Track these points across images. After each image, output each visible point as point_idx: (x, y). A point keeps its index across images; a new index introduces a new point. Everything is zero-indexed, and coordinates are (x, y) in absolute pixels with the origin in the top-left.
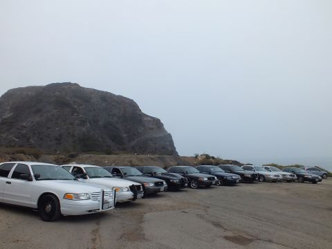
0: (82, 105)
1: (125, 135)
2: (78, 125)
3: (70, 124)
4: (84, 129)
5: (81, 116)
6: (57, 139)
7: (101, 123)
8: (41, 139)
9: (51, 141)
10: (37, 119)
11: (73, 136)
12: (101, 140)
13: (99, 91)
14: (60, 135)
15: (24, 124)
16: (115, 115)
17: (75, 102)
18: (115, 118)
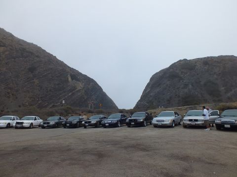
0: (187, 73)
1: (223, 88)
2: (182, 88)
3: (178, 89)
4: (186, 90)
5: (185, 81)
6: (168, 100)
7: (202, 83)
8: (159, 102)
9: (165, 102)
10: (158, 90)
11: (179, 96)
12: (200, 95)
13: (201, 59)
14: (171, 98)
15: (151, 94)
16: (215, 73)
17: (182, 72)
18: (215, 76)
